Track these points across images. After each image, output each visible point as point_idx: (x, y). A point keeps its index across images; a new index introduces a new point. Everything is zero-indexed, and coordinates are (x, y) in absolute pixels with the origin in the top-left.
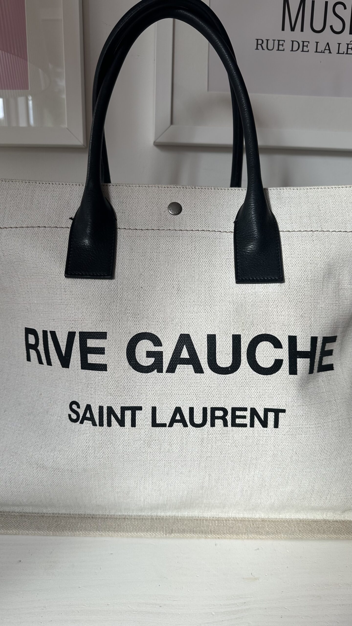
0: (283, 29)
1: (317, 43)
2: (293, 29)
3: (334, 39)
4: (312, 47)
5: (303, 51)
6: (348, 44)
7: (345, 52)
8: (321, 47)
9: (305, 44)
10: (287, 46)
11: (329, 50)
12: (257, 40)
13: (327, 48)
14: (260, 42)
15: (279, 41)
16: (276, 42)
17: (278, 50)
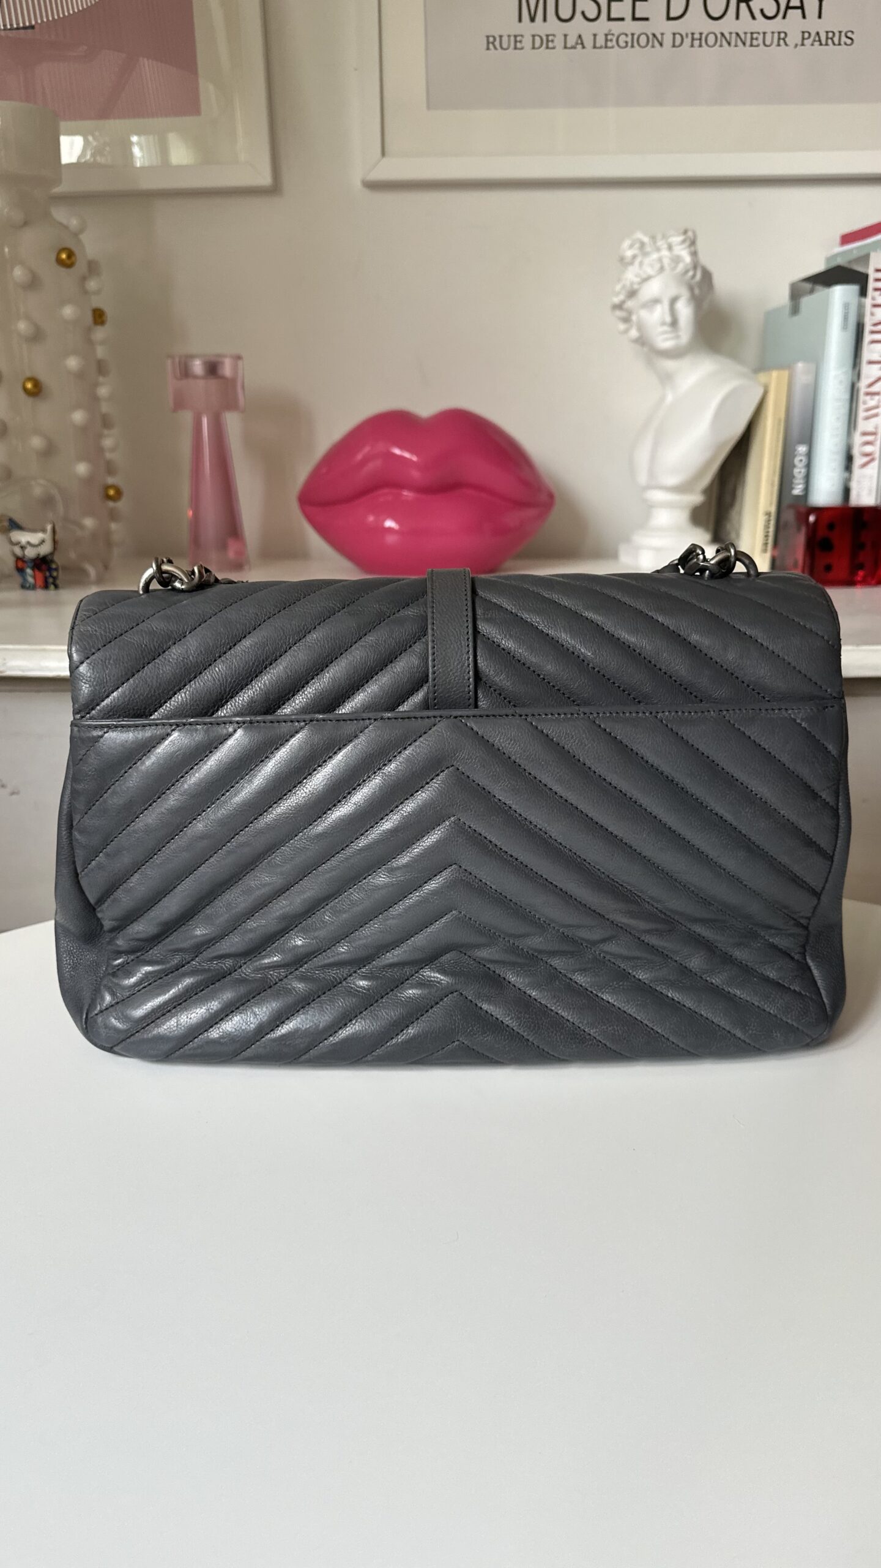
0: (520, 20)
1: (565, 36)
2: (532, 19)
3: (587, 30)
4: (559, 42)
5: (547, 47)
6: (606, 35)
7: (604, 46)
8: (571, 41)
9: (550, 38)
10: (527, 42)
11: (582, 44)
12: (488, 37)
13: (579, 42)
14: (491, 39)
15: (515, 36)
16: (512, 38)
17: (516, 48)
